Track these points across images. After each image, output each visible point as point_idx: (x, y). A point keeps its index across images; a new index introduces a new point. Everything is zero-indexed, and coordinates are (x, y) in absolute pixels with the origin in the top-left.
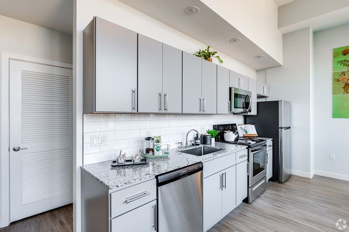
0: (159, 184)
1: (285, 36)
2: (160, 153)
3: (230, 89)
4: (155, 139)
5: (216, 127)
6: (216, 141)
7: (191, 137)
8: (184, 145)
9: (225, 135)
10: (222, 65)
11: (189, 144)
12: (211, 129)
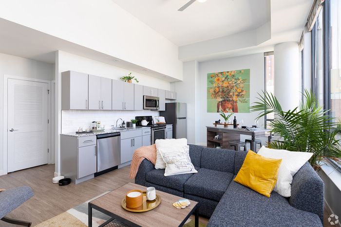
0: (97, 138)
1: (184, 63)
2: (100, 129)
3: (144, 96)
4: (97, 123)
5: (137, 118)
6: (136, 125)
7: (120, 123)
8: (115, 126)
9: (142, 122)
10: (138, 83)
11: (118, 126)
12: (134, 119)
